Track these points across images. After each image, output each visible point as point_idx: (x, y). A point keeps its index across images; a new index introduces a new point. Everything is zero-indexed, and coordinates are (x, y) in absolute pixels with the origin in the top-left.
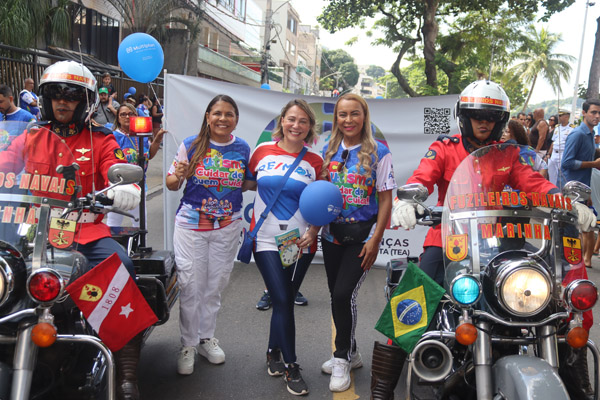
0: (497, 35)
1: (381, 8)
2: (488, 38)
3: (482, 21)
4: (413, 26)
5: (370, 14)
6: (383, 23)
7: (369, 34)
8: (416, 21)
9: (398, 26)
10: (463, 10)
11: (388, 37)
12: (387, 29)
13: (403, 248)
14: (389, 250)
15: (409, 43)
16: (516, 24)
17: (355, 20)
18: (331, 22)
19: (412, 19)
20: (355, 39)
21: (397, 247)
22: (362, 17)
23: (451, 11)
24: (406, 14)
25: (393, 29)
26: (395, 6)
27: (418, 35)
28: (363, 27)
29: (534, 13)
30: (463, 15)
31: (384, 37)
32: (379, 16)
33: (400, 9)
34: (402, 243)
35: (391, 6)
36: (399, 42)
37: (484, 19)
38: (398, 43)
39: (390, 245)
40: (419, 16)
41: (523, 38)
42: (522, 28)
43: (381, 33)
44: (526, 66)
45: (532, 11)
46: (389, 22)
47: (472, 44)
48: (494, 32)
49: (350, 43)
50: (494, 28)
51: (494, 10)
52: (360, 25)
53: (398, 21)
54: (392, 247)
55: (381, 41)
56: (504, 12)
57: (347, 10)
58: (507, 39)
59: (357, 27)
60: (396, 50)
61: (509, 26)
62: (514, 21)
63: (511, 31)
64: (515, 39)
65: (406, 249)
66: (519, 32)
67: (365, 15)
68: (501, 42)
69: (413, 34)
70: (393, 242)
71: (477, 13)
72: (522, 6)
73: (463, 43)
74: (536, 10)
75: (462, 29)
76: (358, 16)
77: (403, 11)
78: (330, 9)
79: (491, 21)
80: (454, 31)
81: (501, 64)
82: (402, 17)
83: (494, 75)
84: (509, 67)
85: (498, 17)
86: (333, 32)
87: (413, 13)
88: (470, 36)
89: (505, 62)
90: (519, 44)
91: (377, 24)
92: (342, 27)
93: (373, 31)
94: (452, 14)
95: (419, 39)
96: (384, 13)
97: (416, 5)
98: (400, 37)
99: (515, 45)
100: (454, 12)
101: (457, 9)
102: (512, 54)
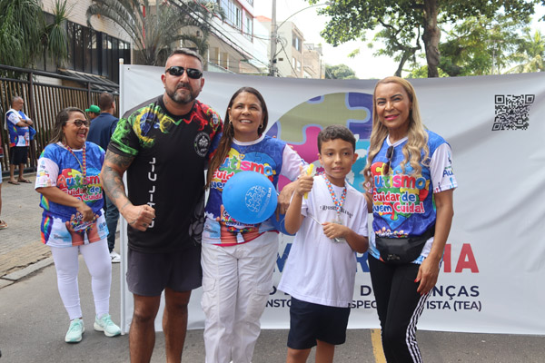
0: (495, 39)
1: (380, 20)
2: (485, 42)
3: (479, 27)
4: (413, 36)
5: (371, 26)
7: (371, 46)
8: (415, 30)
9: (398, 36)
10: (461, 17)
11: (388, 47)
12: (388, 39)
13: (471, 299)
14: (451, 303)
15: (409, 53)
16: (512, 27)
17: (356, 33)
18: (334, 36)
19: (412, 28)
20: (357, 52)
21: (463, 298)
22: (362, 30)
23: (448, 18)
24: (405, 24)
25: (393, 39)
26: (394, 18)
27: (418, 43)
28: (364, 39)
29: (531, 16)
30: (460, 22)
31: (385, 48)
32: (379, 28)
33: (399, 20)
34: (469, 292)
35: (390, 18)
36: (400, 51)
37: (481, 24)
38: (399, 53)
39: (451, 296)
40: (417, 25)
41: (519, 41)
42: (518, 31)
43: (383, 43)
44: (522, 67)
45: (528, 14)
46: (390, 34)
47: (470, 49)
48: (492, 37)
49: (352, 55)
50: (491, 32)
51: (490, 16)
52: (361, 37)
53: (398, 32)
54: (455, 298)
55: (383, 52)
56: (500, 17)
57: (348, 24)
58: (504, 42)
59: (359, 39)
60: (397, 59)
61: (505, 30)
62: (510, 24)
63: (508, 34)
64: (512, 42)
65: (476, 299)
66: (515, 35)
67: (366, 28)
68: (498, 46)
69: (413, 44)
70: (456, 291)
71: (474, 19)
72: (519, 9)
73: (461, 49)
74: (532, 12)
75: (459, 35)
76: (359, 29)
77: (402, 22)
78: (332, 24)
79: (488, 26)
80: (451, 38)
82: (401, 27)
84: (507, 70)
85: (494, 22)
86: (335, 45)
87: (411, 23)
88: (468, 42)
89: (504, 65)
90: (516, 47)
91: (378, 36)
92: (344, 40)
93: (374, 43)
94: (449, 22)
95: (419, 47)
96: (384, 25)
97: (415, 14)
98: (400, 47)
99: (512, 48)
100: (452, 19)
101: (454, 16)
102: (510, 57)
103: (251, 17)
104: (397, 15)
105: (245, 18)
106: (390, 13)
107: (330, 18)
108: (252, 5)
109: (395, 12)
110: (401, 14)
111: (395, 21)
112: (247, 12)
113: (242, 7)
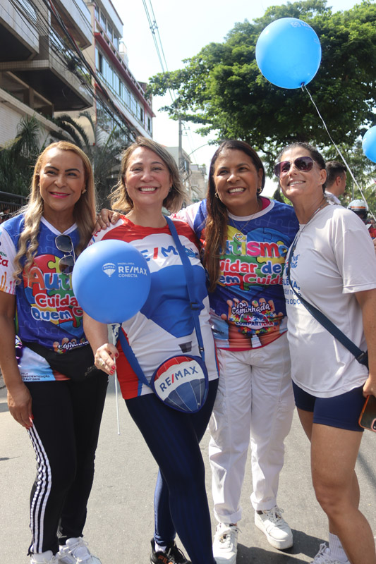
0: (356, 162)
10: (327, 145)
26: (272, 146)
35: (269, 146)
48: (353, 160)
50: (352, 157)
51: (351, 143)
53: (275, 158)
58: (363, 164)
64: (370, 164)
68: (359, 167)
79: (350, 151)
81: (361, 184)
83: (356, 193)
84: (367, 186)
85: (354, 148)
89: (364, 182)
96: (264, 152)
99: (370, 169)
100: (320, 147)
101: (322, 144)
102: (369, 175)
104: (275, 143)
106: (269, 142)
108: (152, 136)
109: (273, 141)
110: (278, 143)
111: (273, 148)
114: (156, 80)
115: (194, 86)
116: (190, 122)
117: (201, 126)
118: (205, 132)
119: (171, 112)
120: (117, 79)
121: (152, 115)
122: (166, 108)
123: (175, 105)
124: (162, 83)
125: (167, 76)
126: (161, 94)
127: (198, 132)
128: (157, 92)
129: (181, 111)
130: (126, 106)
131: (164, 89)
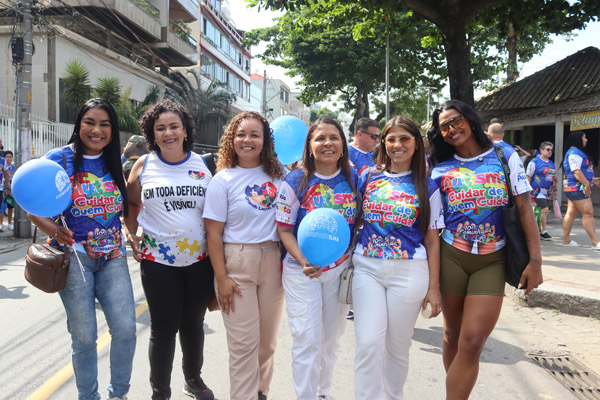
1: (340, 89)
5: (333, 93)
6: (343, 97)
7: (335, 105)
11: (346, 106)
12: (345, 101)
17: (324, 97)
18: (307, 99)
22: (328, 95)
25: (349, 102)
28: (330, 100)
31: (343, 107)
32: (339, 93)
43: (341, 104)
46: (345, 97)
55: (342, 110)
67: (330, 93)
76: (325, 94)
78: (305, 91)
86: (309, 105)
91: (339, 98)
92: (315, 102)
93: (338, 103)
96: (342, 91)
103: (248, 84)
105: (244, 86)
107: (304, 88)
112: (246, 82)
113: (243, 79)
114: (250, 36)
115: (281, 41)
116: (279, 66)
117: (288, 70)
118: (293, 75)
119: (264, 58)
120: (218, 33)
121: (250, 57)
122: (259, 56)
123: (267, 53)
124: (254, 38)
125: (258, 32)
126: (255, 44)
127: (286, 74)
128: (251, 43)
129: (271, 58)
130: (226, 55)
131: (258, 41)
